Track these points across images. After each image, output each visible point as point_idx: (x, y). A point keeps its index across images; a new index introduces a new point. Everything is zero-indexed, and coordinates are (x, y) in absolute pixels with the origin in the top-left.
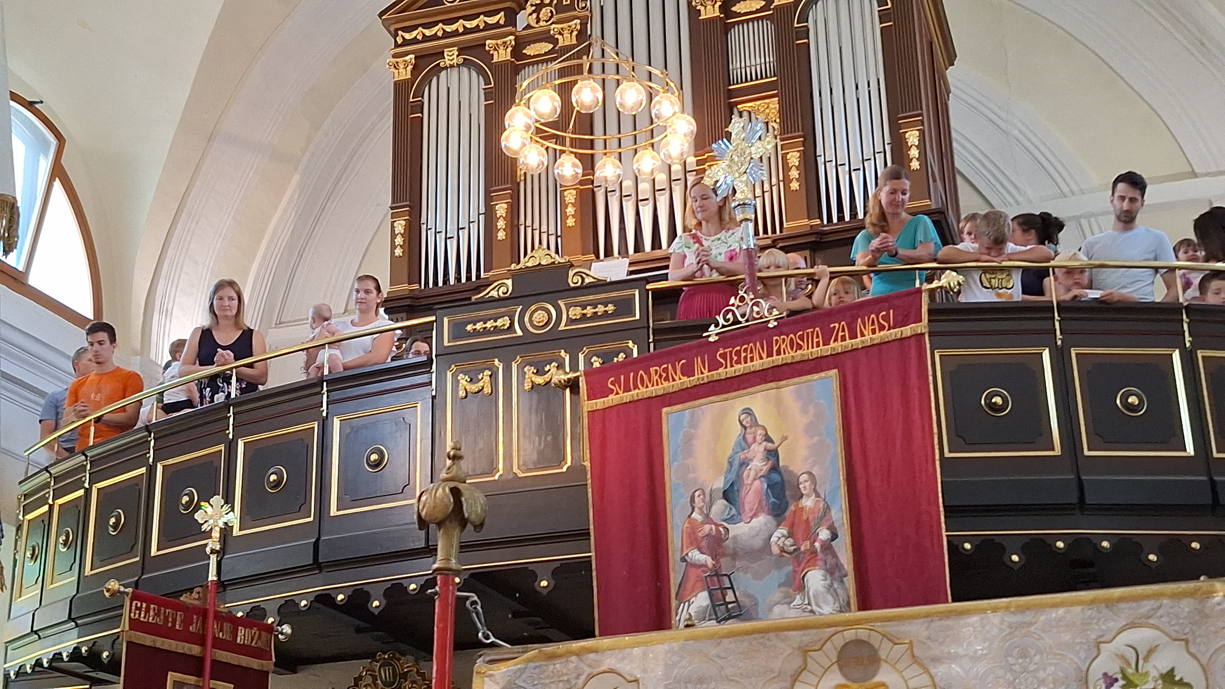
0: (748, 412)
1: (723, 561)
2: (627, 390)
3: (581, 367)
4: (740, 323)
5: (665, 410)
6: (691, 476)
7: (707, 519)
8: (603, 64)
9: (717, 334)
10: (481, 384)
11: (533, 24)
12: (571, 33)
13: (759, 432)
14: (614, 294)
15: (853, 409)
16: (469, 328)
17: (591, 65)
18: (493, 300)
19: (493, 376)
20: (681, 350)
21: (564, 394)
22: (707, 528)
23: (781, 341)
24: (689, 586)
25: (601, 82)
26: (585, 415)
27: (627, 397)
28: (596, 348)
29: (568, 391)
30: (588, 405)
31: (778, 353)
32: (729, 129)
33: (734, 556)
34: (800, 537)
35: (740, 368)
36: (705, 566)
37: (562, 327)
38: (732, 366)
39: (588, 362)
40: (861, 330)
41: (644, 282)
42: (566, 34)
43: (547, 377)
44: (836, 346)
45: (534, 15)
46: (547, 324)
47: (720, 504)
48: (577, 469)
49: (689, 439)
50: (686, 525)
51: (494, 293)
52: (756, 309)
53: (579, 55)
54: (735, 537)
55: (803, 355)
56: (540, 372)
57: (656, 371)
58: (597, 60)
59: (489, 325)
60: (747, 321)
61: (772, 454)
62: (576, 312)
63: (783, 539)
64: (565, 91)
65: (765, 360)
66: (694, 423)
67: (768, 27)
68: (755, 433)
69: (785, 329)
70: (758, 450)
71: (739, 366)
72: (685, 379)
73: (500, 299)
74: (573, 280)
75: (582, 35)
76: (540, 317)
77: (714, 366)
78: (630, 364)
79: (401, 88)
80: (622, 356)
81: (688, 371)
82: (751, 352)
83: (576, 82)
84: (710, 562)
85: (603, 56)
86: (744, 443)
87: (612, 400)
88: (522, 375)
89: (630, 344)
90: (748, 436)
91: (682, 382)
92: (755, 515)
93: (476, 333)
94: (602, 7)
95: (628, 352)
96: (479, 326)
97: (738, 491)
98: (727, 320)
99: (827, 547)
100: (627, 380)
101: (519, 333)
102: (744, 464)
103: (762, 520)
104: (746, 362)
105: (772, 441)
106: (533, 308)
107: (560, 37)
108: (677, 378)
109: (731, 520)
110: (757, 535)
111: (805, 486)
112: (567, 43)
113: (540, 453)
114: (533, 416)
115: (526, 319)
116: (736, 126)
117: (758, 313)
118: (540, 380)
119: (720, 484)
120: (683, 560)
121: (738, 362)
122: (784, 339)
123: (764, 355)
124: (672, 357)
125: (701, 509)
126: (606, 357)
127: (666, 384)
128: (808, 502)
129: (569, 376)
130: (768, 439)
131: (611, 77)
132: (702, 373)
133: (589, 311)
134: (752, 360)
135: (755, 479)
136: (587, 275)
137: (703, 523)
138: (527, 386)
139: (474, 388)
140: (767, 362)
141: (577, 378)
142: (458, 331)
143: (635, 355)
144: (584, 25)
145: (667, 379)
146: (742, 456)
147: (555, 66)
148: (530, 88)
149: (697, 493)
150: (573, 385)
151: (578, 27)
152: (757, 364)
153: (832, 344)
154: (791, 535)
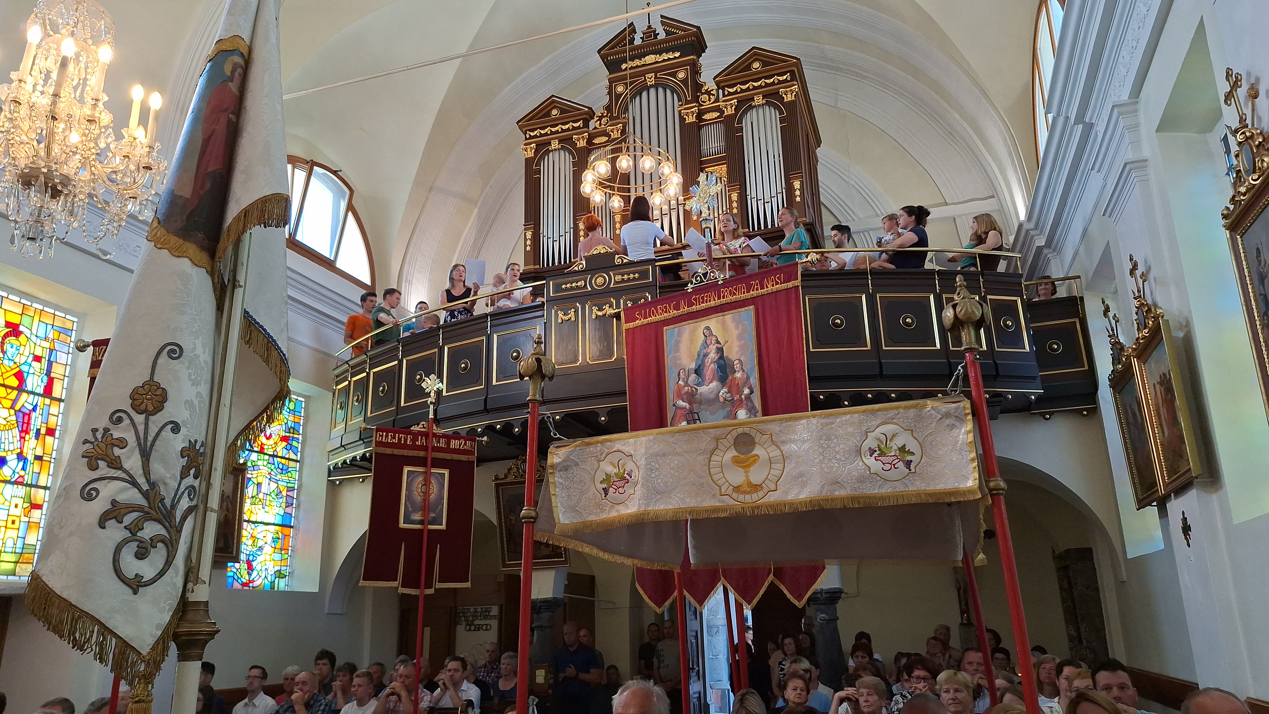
0: (708, 328)
1: (694, 405)
2: (645, 318)
3: (622, 307)
4: (704, 282)
5: (665, 328)
6: (678, 362)
7: (687, 384)
8: (635, 147)
9: (692, 288)
10: (570, 316)
11: (598, 127)
12: (618, 132)
13: (714, 339)
14: (638, 268)
15: (762, 326)
16: (563, 286)
17: (628, 147)
18: (576, 272)
19: (576, 312)
20: (673, 297)
21: (613, 321)
22: (686, 388)
23: (725, 291)
24: (677, 419)
25: (633, 157)
26: (624, 331)
27: (645, 321)
28: (630, 296)
29: (615, 319)
30: (625, 326)
31: (724, 298)
32: (699, 179)
33: (700, 403)
34: (734, 393)
35: (704, 305)
36: (686, 408)
37: (612, 286)
38: (699, 305)
39: (625, 304)
40: (766, 285)
41: (654, 262)
42: (615, 132)
43: (604, 312)
44: (753, 293)
45: (598, 122)
46: (604, 284)
47: (693, 376)
48: (620, 360)
49: (678, 343)
50: (676, 387)
51: (576, 268)
52: (712, 274)
53: (620, 143)
54: (701, 393)
55: (736, 298)
56: (600, 309)
57: (660, 307)
58: (631, 144)
59: (574, 285)
60: (707, 281)
61: (720, 350)
62: (618, 278)
63: (725, 394)
64: (613, 161)
65: (717, 301)
66: (680, 335)
67: (721, 127)
68: (711, 339)
69: (727, 285)
70: (713, 348)
71: (703, 305)
72: (675, 312)
73: (579, 271)
74: (618, 261)
75: (623, 132)
76: (600, 280)
77: (690, 305)
78: (647, 304)
79: (529, 162)
80: (643, 300)
81: (677, 308)
82: (710, 297)
83: (618, 157)
84: (688, 406)
85: (635, 143)
86: (706, 345)
87: (638, 323)
88: (591, 311)
89: (647, 294)
90: (707, 341)
91: (674, 313)
92: (711, 382)
93: (567, 289)
94: (634, 118)
95: (646, 298)
96: (568, 286)
97: (703, 369)
98: (697, 281)
99: (748, 398)
100: (645, 313)
101: (590, 289)
102: (706, 355)
103: (714, 384)
104: (707, 303)
105: (721, 344)
106: (596, 276)
107: (612, 134)
108: (671, 311)
109: (699, 384)
110: (713, 391)
111: (737, 366)
112: (616, 136)
113: (601, 351)
114: (597, 333)
115: (593, 282)
116: (702, 177)
117: (713, 277)
118: (600, 313)
119: (693, 366)
120: (674, 405)
121: (703, 302)
122: (726, 290)
123: (716, 299)
124: (669, 301)
125: (683, 379)
126: (634, 301)
127: (665, 314)
128: (738, 375)
129: (616, 311)
130: (718, 342)
131: (639, 153)
132: (684, 308)
133: (626, 277)
134: (710, 302)
135: (711, 363)
136: (625, 258)
137: (684, 386)
138: (594, 317)
139: (566, 318)
140: (718, 302)
141: (620, 312)
142: (557, 288)
143: (650, 300)
144: (624, 127)
145: (666, 312)
146: (705, 351)
147: (609, 148)
148: (595, 160)
149: (681, 371)
150: (617, 316)
151: (621, 128)
152: (712, 304)
153: (751, 293)
154: (729, 392)
